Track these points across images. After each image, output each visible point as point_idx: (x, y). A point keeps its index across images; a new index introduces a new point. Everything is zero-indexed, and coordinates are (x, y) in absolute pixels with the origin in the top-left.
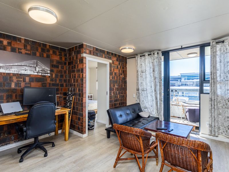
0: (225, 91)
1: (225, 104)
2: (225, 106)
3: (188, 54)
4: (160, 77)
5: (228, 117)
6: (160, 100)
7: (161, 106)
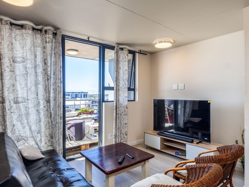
0: (124, 98)
1: (123, 111)
2: (124, 113)
4: (60, 78)
5: (126, 124)
6: (58, 117)
7: (60, 127)
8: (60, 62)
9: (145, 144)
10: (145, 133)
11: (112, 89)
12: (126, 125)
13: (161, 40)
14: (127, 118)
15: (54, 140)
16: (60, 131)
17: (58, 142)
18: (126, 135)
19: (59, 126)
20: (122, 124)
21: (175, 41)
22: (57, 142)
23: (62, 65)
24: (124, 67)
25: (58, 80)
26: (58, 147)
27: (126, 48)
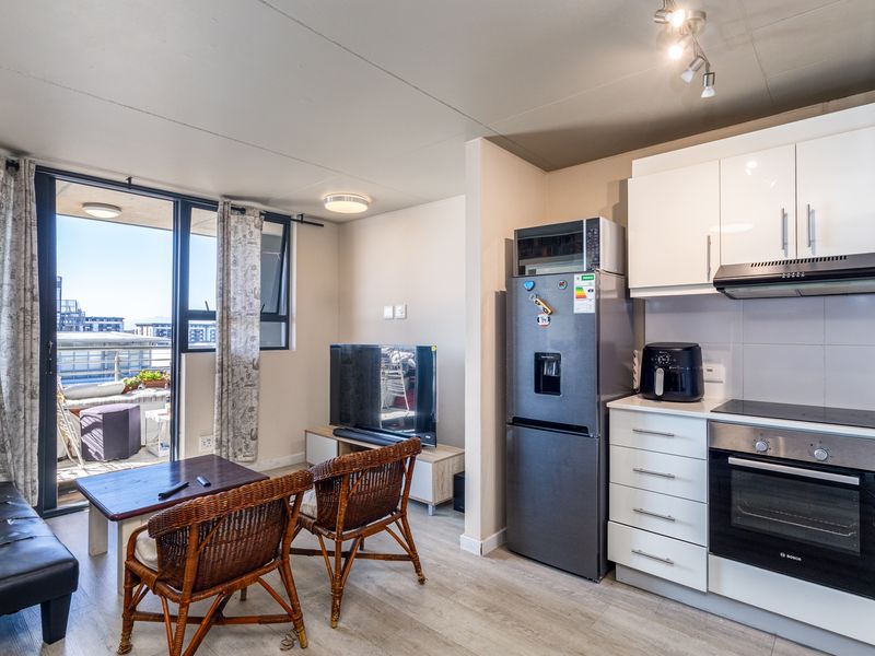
0: (246, 342)
1: (244, 375)
2: (246, 380)
3: (86, 205)
4: (28, 286)
5: (252, 409)
6: (24, 392)
7: (28, 420)
8: (29, 244)
9: (308, 461)
10: (306, 431)
11: (209, 315)
12: (253, 413)
13: (338, 193)
14: (255, 394)
15: (9, 455)
16: (28, 431)
17: (22, 459)
18: (254, 438)
19: (24, 417)
20: (242, 411)
21: (374, 199)
22: (18, 461)
23: (35, 252)
24: (250, 258)
25: (22, 292)
26: (21, 473)
27: (252, 208)
